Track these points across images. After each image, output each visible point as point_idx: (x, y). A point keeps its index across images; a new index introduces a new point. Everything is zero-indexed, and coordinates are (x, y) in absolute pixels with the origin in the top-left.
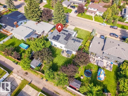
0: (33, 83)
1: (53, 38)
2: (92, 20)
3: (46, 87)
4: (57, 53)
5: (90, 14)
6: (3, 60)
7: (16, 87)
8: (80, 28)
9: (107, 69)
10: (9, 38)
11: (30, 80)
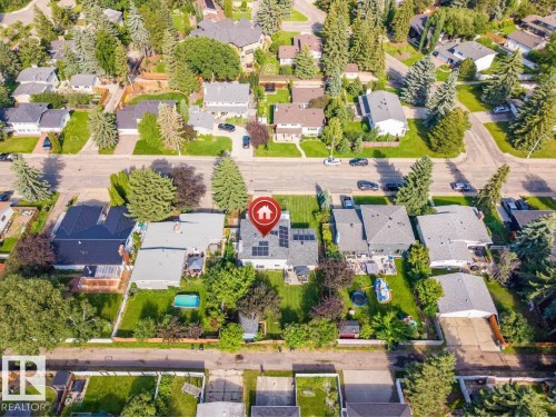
0: (267, 367)
1: (254, 254)
2: (300, 155)
3: (296, 362)
4: (273, 283)
5: (287, 138)
6: (162, 357)
7: (242, 393)
8: (284, 193)
9: (387, 273)
10: (126, 297)
11: (258, 367)
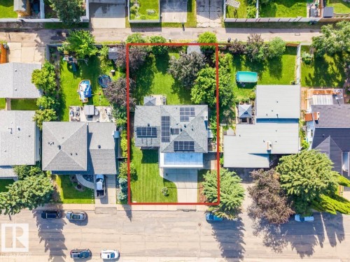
0: (180, 29)
4: (176, 96)
9: (77, 107)
11: (187, 29)
